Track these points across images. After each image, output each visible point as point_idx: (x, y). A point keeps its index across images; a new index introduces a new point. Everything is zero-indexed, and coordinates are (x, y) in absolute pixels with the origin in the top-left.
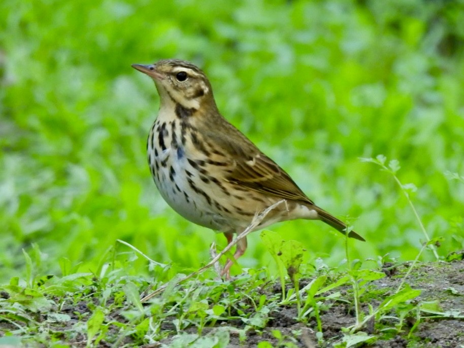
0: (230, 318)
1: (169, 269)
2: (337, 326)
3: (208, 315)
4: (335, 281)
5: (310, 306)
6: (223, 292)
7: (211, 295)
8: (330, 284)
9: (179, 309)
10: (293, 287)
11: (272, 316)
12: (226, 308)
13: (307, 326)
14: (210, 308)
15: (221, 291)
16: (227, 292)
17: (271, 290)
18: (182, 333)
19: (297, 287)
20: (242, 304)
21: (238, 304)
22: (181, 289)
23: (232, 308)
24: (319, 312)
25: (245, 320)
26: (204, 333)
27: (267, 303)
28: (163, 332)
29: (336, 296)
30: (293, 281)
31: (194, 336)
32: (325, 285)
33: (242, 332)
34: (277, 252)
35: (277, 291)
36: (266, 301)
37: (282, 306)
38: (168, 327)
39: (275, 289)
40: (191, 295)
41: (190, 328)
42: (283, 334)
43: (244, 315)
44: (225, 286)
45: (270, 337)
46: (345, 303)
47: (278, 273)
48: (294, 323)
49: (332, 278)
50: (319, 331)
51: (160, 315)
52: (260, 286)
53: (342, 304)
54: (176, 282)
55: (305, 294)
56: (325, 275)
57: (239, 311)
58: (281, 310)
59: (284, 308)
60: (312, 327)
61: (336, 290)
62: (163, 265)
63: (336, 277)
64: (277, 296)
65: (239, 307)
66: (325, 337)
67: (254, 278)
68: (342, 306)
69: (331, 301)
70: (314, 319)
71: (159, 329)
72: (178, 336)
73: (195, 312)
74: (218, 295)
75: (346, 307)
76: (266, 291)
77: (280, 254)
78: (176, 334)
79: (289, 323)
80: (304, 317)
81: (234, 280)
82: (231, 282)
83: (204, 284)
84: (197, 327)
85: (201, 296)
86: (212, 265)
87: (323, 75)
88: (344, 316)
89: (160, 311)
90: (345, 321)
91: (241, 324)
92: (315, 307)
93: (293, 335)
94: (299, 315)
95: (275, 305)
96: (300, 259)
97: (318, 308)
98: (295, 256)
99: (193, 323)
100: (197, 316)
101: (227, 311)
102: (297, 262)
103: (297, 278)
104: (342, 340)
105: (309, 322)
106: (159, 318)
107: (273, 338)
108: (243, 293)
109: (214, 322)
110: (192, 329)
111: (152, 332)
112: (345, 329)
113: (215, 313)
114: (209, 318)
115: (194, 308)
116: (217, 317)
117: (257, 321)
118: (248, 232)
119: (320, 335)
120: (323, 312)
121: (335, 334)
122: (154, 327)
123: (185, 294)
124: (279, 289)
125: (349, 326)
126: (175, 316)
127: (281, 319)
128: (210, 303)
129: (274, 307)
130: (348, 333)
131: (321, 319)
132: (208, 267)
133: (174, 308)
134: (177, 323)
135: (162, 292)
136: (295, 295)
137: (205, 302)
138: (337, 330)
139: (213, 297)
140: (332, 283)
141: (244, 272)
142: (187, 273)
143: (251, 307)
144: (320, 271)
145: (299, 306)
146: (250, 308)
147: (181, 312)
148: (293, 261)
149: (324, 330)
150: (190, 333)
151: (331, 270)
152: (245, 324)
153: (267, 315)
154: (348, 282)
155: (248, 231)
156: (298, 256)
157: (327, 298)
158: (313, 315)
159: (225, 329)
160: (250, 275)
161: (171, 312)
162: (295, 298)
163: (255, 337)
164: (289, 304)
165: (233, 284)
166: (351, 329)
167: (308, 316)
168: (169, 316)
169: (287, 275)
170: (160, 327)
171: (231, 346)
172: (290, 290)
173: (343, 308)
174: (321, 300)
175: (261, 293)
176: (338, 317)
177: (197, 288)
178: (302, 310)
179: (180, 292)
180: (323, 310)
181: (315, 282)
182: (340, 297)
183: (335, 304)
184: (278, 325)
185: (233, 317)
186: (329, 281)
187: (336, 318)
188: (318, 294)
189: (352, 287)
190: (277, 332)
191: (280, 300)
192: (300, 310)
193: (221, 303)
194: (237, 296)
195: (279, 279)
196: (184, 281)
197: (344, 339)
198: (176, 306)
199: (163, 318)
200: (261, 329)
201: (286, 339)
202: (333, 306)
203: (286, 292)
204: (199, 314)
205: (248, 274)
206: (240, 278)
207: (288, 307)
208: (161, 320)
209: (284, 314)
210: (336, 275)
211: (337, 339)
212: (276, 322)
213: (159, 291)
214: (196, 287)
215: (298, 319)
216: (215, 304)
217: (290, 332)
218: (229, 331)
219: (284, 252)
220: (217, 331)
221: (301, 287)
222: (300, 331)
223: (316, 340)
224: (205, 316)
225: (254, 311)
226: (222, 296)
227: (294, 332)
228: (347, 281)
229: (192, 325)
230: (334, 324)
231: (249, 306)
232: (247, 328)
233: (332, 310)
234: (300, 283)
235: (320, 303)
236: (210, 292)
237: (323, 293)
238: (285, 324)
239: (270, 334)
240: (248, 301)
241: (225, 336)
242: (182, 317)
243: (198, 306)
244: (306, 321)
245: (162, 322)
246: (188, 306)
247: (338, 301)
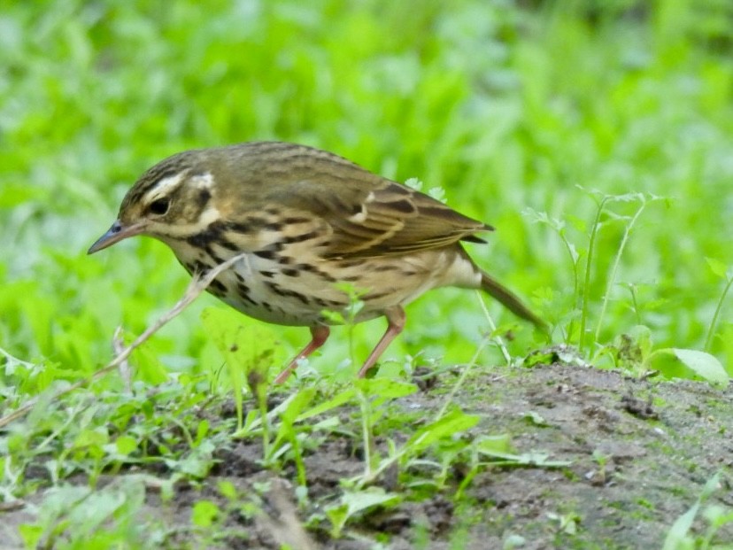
0: (146, 459)
1: (41, 372)
2: (332, 477)
3: (107, 454)
4: (330, 398)
5: (284, 441)
6: (134, 414)
7: (114, 418)
8: (321, 402)
9: (58, 442)
10: (257, 407)
11: (220, 457)
12: (139, 441)
13: (281, 476)
14: (112, 441)
15: (131, 412)
16: (142, 414)
17: (218, 412)
18: (61, 485)
19: (264, 408)
20: (168, 436)
21: (159, 436)
22: (62, 408)
23: (150, 443)
24: (301, 451)
25: (171, 463)
26: (100, 485)
27: (210, 434)
28: (29, 483)
29: (331, 423)
30: (256, 397)
31: (83, 490)
32: (313, 405)
33: (167, 485)
34: (230, 346)
35: (228, 413)
36: (209, 431)
37: (237, 440)
38: (36, 474)
39: (225, 410)
40: (78, 418)
41: (76, 476)
42: (237, 489)
43: (170, 454)
44: (138, 403)
45: (215, 494)
46: (347, 437)
47: (229, 383)
48: (256, 469)
49: (324, 391)
50: (300, 484)
51: (24, 452)
52: (198, 404)
53: (342, 439)
54: (51, 394)
55: (277, 419)
56: (312, 386)
57: (162, 448)
58: (234, 447)
59: (241, 444)
60: (289, 477)
61: (332, 413)
62: (29, 366)
63: (332, 391)
64: (229, 422)
65: (161, 440)
66: (312, 496)
67: (189, 389)
68: (341, 442)
69: (323, 432)
70: (292, 463)
71: (22, 478)
72: (55, 489)
73: (85, 448)
74: (125, 419)
75: (349, 443)
76: (210, 415)
77: (234, 349)
78: (50, 485)
79: (247, 470)
80: (274, 460)
81: (155, 393)
82: (148, 396)
83: (101, 400)
84: (87, 476)
85: (96, 421)
86: (116, 366)
87: (314, 37)
88: (344, 459)
89: (24, 446)
90: (346, 468)
91: (163, 471)
92: (294, 442)
93: (255, 491)
94: (267, 456)
95: (225, 438)
96: (269, 357)
97: (298, 444)
98: (260, 352)
99: (82, 467)
100: (88, 456)
101: (140, 447)
102: (263, 364)
103: (264, 391)
104: (339, 502)
105: (284, 468)
106: (21, 458)
107: (219, 496)
108: (169, 416)
109: (117, 467)
110: (78, 478)
111: (9, 482)
112: (346, 482)
113: (120, 451)
114: (109, 460)
115: (82, 441)
116: (122, 458)
117: (193, 465)
118: (179, 311)
119: (302, 491)
120: (307, 452)
121: (329, 490)
122: (14, 473)
123: (67, 416)
124: (232, 409)
125: (353, 476)
126: (50, 455)
127: (234, 463)
128: (111, 433)
129: (223, 442)
130: (351, 489)
131: (304, 464)
132: (109, 369)
133: (48, 440)
134: (53, 466)
135: (28, 413)
136: (258, 421)
137: (103, 430)
138: (333, 484)
139: (116, 423)
140: (323, 401)
141: (172, 379)
142: (71, 380)
143: (182, 440)
144: (303, 380)
145: (266, 440)
146: (180, 442)
147: (60, 448)
148: (256, 361)
149: (309, 484)
150: (75, 484)
151: (323, 378)
152: (172, 471)
153: (210, 456)
154: (353, 400)
155: (178, 309)
156: (267, 354)
157: (316, 428)
158: (290, 456)
159: (137, 479)
160: (182, 385)
161: (44, 446)
162: (259, 426)
163: (190, 494)
164: (248, 437)
165: (152, 400)
166: (356, 482)
167: (282, 457)
168: (39, 455)
169: (247, 386)
170: (24, 473)
171: (147, 508)
172: (252, 413)
173: (344, 445)
174: (306, 431)
175: (199, 416)
176: (334, 461)
177: (89, 406)
178: (272, 447)
179: (60, 413)
180: (308, 448)
181: (296, 399)
182: (338, 426)
183: (330, 438)
184: (229, 473)
185: (150, 458)
186: (318, 397)
187: (330, 462)
188: (299, 419)
189: (359, 409)
190: (227, 486)
191: (233, 429)
192: (268, 448)
193: (130, 434)
194: (158, 421)
195: (232, 392)
196: (67, 394)
197: (346, 498)
198: (52, 437)
199: (29, 457)
200: (200, 480)
201: (243, 498)
202: (326, 442)
203: (244, 416)
204: (92, 451)
205: (179, 383)
206: (163, 389)
207: (247, 442)
208: (26, 461)
209: (239, 454)
210: (331, 387)
211: (332, 499)
212: (225, 466)
213: (22, 410)
214: (88, 404)
215: (264, 463)
216: (119, 434)
217: (250, 486)
218: (144, 482)
219: (242, 347)
220: (123, 481)
221: (271, 406)
222: (268, 484)
223: (295, 501)
224: (101, 455)
225: (188, 448)
226: (132, 421)
227: (257, 486)
228: (351, 397)
229: (78, 472)
230: (328, 473)
231: (178, 439)
232: (176, 477)
233: (324, 448)
234: (268, 401)
235: (302, 436)
236: (111, 414)
237: (308, 419)
238: (241, 472)
239: (215, 488)
240: (178, 431)
241: (137, 492)
242: (63, 456)
243: (90, 438)
244: (277, 468)
245: (27, 465)
246: (73, 437)
247: (336, 434)
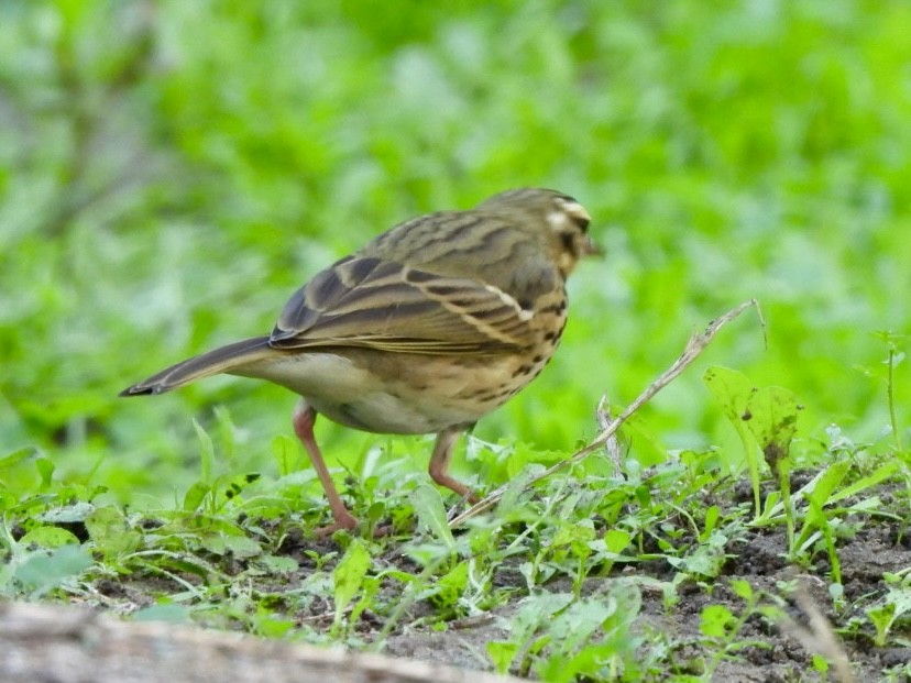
0: (643, 557)
1: (510, 455)
2: (874, 571)
3: (595, 553)
4: (868, 474)
5: (814, 529)
6: (626, 502)
7: (601, 508)
8: (857, 479)
9: (533, 540)
10: (778, 489)
11: (735, 553)
12: (633, 535)
13: (810, 572)
14: (599, 537)
15: (623, 500)
16: (637, 501)
17: (729, 495)
18: (538, 592)
19: (787, 489)
20: (668, 528)
21: (658, 527)
22: (536, 498)
23: (647, 536)
24: (834, 540)
25: (674, 561)
26: (586, 592)
27: (722, 523)
28: (497, 592)
29: (871, 504)
30: (776, 475)
31: (565, 598)
32: (848, 483)
33: (669, 588)
34: (742, 413)
35: (743, 497)
36: (721, 519)
37: (755, 530)
38: (508, 581)
39: (739, 493)
40: (556, 511)
41: (558, 581)
42: (754, 589)
43: (672, 550)
44: (631, 488)
45: (729, 597)
46: (891, 520)
47: (743, 460)
48: (780, 565)
49: (861, 466)
50: (835, 581)
51: (492, 554)
52: (706, 487)
53: (884, 523)
54: (523, 482)
55: (803, 503)
56: (846, 460)
57: (663, 543)
58: (751, 538)
59: (759, 535)
60: (821, 573)
61: (871, 492)
62: (496, 448)
63: (871, 466)
64: (744, 507)
65: (661, 533)
66: (849, 595)
67: (693, 470)
68: (884, 527)
69: (861, 516)
70: (823, 555)
71: (491, 585)
72: (531, 598)
73: (567, 546)
74: (616, 508)
75: (894, 528)
76: (720, 500)
77: (747, 417)
78: (527, 594)
79: (769, 566)
80: (801, 552)
81: (650, 476)
82: (643, 479)
83: (584, 486)
84: (571, 580)
85: (579, 512)
86: (602, 444)
88: (888, 549)
89: (491, 546)
90: (891, 559)
91: (665, 571)
92: (825, 529)
93: (778, 592)
94: (792, 549)
95: (739, 528)
96: (790, 426)
97: (831, 530)
98: (780, 420)
99: (563, 569)
100: (570, 555)
101: (635, 542)
102: (784, 434)
103: (786, 469)
104: (884, 600)
105: (813, 563)
106: (488, 561)
107: (736, 600)
108: (671, 504)
109: (608, 567)
110: (560, 583)
111: (474, 591)
112: (891, 577)
113: (610, 548)
114: (597, 559)
115: (563, 537)
116: (615, 557)
117: (701, 563)
118: (677, 373)
119: (837, 590)
120: (842, 542)
121: (870, 587)
122: (479, 581)
123: (543, 508)
124: (748, 492)
125: (902, 569)
126: (523, 556)
127: (752, 558)
128: (597, 527)
129: (737, 532)
130: (898, 585)
131: (838, 556)
132: (592, 448)
133: (520, 538)
134: (528, 570)
135: (495, 505)
136: (781, 506)
137: (588, 523)
138: (875, 580)
139: (605, 514)
140: (861, 478)
141: (671, 457)
142: (548, 464)
143: (688, 531)
144: (835, 452)
145: (791, 529)
146: (685, 535)
147: (537, 547)
148: (775, 432)
149: (845, 580)
150: (556, 591)
151: (859, 450)
152: (676, 570)
153: (722, 550)
154: (897, 476)
155: (676, 369)
156: (787, 421)
157: (851, 512)
158: (820, 547)
159: (632, 582)
160: (684, 465)
161: (515, 547)
162: (782, 511)
163: (698, 598)
164: (769, 526)
165: (648, 483)
166: (903, 576)
167: (810, 549)
168: (510, 556)
169: (765, 463)
170: (492, 579)
171: (646, 617)
172: (772, 495)
173: (887, 531)
174: (838, 516)
175: (708, 502)
176: (876, 552)
177: (570, 494)
178: (798, 537)
179: (534, 504)
180: (842, 536)
181: (825, 475)
182: (879, 507)
183: (870, 522)
184: (747, 571)
185: (648, 555)
186: (854, 473)
187: (870, 553)
188: (830, 501)
189: (905, 486)
190: (742, 586)
191: (751, 515)
192: (794, 539)
193: (621, 526)
194: (656, 511)
195: (747, 472)
196: (541, 480)
197: (892, 597)
198: (525, 533)
199: (497, 560)
200: (710, 580)
201: (763, 599)
202: (865, 527)
203: (763, 500)
204: (576, 549)
205: (679, 461)
206: (661, 470)
207: (768, 532)
208: (494, 564)
209: (758, 546)
210: (870, 461)
211: (875, 597)
212: (741, 563)
213: (488, 502)
214: (568, 493)
215: (789, 556)
216: (608, 527)
217: (773, 584)
218: (641, 586)
219: (756, 413)
220: (614, 585)
221: (795, 487)
222: (795, 582)
223: (830, 602)
224: (587, 554)
225: (695, 542)
226: (624, 511)
227: (781, 585)
228: (894, 472)
229: (560, 576)
230: (868, 566)
231: (682, 531)
232: (680, 578)
233: (862, 535)
234: (792, 479)
235: (836, 521)
236: (598, 502)
237: (842, 501)
238: (761, 569)
239: (729, 590)
240: (681, 521)
241: (632, 597)
242: (540, 557)
243: (571, 533)
244: (806, 562)
245: (495, 570)
246: (551, 534)
247: (875, 517)
